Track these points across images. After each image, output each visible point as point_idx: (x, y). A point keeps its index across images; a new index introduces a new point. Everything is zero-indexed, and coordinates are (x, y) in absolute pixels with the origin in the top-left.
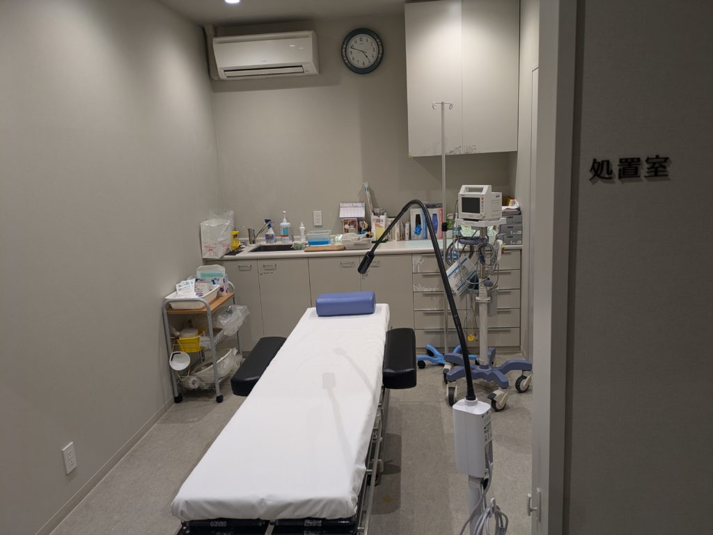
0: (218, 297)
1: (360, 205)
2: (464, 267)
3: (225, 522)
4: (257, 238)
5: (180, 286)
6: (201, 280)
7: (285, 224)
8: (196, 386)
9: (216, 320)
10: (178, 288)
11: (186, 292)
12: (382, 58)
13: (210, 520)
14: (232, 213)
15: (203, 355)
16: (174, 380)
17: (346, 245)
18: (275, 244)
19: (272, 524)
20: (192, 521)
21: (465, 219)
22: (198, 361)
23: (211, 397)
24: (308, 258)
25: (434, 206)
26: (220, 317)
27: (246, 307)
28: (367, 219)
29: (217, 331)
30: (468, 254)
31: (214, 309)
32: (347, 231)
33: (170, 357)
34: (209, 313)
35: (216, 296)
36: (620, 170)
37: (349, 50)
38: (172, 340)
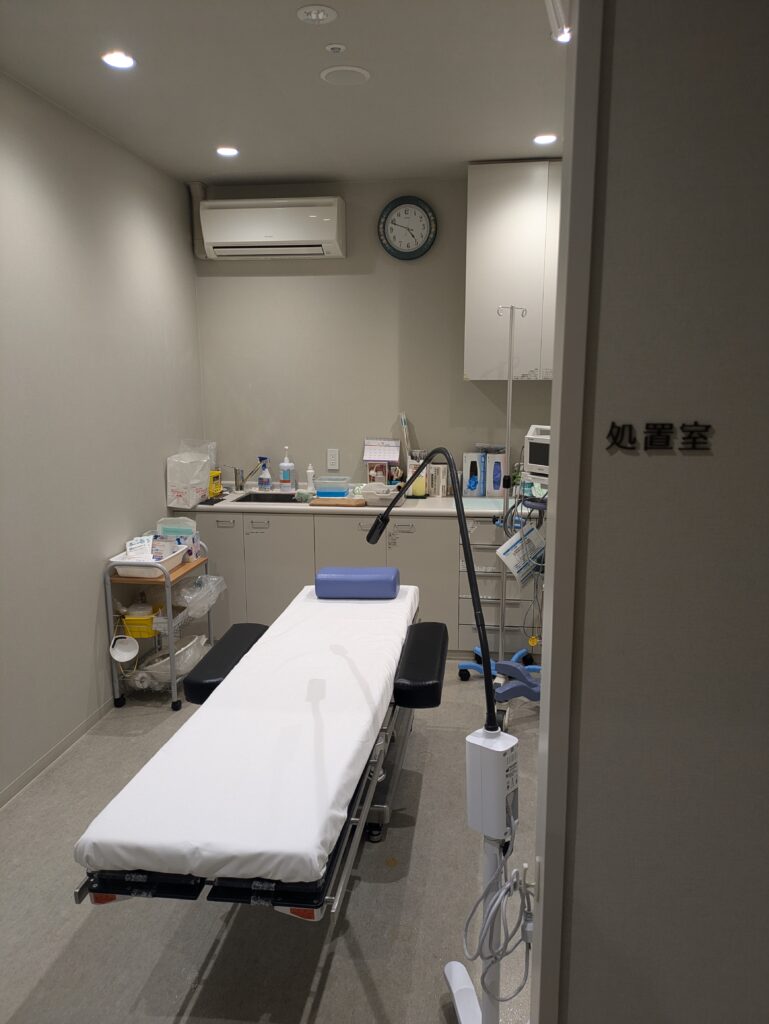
0: (184, 562)
1: (393, 443)
2: (529, 541)
3: (145, 876)
4: (247, 483)
5: (131, 544)
6: (162, 538)
7: (286, 464)
8: (145, 685)
9: (179, 595)
10: (128, 548)
11: (140, 553)
12: (434, 239)
13: (125, 872)
14: (212, 445)
15: (160, 643)
16: (115, 675)
17: (368, 499)
18: (271, 492)
19: (210, 883)
20: (103, 872)
21: (533, 474)
22: (151, 649)
23: (165, 702)
24: (314, 514)
25: (497, 451)
26: (184, 590)
27: (222, 579)
28: (402, 464)
29: (178, 610)
30: (535, 523)
31: (176, 580)
32: (372, 479)
33: (111, 643)
34: (168, 584)
35: (180, 562)
36: (646, 438)
37: (390, 225)
38: (115, 619)
